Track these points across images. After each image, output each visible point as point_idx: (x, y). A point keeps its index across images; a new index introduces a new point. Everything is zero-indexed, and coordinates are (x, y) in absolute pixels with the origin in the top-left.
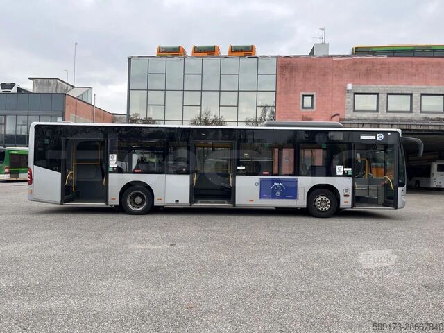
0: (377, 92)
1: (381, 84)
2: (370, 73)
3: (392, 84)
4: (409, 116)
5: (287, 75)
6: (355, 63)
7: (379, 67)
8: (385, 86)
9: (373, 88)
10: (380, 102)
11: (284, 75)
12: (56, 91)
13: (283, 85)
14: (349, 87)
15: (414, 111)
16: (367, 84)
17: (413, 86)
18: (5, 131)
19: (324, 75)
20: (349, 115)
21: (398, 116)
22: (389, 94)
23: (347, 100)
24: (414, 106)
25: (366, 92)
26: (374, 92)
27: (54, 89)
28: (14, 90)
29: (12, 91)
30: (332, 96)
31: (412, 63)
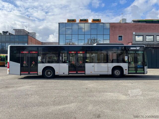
0: (143, 35)
1: (144, 32)
2: (140, 29)
3: (147, 32)
4: (152, 43)
5: (113, 29)
6: (135, 25)
7: (143, 27)
8: (145, 33)
9: (141, 34)
10: (144, 38)
11: (112, 29)
12: (24, 34)
13: (112, 32)
14: (134, 33)
15: (154, 41)
16: (140, 32)
17: (154, 33)
18: (5, 49)
19: (125, 29)
20: (134, 43)
21: (150, 43)
22: (146, 36)
23: (133, 37)
24: (154, 39)
25: (139, 35)
26: (142, 35)
27: (23, 34)
28: (8, 34)
29: (7, 34)
30: (128, 36)
31: (153, 25)
